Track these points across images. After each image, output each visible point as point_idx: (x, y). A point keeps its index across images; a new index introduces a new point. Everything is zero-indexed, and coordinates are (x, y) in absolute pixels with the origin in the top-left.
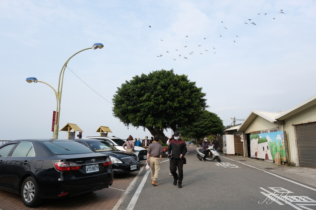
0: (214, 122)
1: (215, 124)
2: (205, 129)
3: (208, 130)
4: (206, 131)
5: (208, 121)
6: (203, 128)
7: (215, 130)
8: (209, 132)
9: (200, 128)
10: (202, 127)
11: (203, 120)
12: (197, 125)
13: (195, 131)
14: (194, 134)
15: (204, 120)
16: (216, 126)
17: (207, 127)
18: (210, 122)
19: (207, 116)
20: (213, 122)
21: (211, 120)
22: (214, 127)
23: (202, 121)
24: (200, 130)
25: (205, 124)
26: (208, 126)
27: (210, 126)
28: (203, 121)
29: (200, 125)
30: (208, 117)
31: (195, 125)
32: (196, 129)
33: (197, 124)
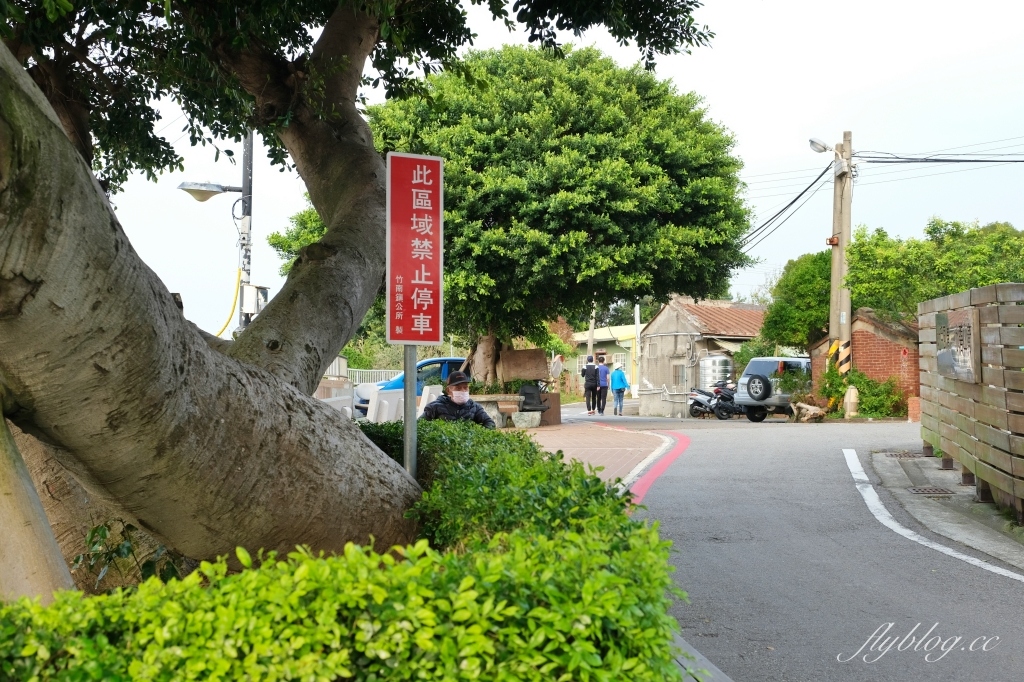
0: (686, 164)
1: (696, 193)
2: (602, 239)
3: (625, 250)
4: (605, 263)
5: (625, 154)
6: (578, 228)
7: (690, 251)
8: (629, 269)
9: (537, 222)
10: (568, 219)
11: (575, 139)
12: (516, 196)
13: (486, 263)
14: (468, 289)
15: (580, 148)
16: (696, 212)
17: (617, 217)
18: (644, 167)
19: (607, 99)
20: (673, 166)
21: (656, 151)
22: (680, 219)
23: (557, 151)
24: (540, 251)
25: (601, 186)
26: (628, 206)
27: (642, 201)
28: (575, 154)
29: (543, 191)
30: (614, 111)
31: (485, 198)
32: (499, 233)
33: (513, 182)
